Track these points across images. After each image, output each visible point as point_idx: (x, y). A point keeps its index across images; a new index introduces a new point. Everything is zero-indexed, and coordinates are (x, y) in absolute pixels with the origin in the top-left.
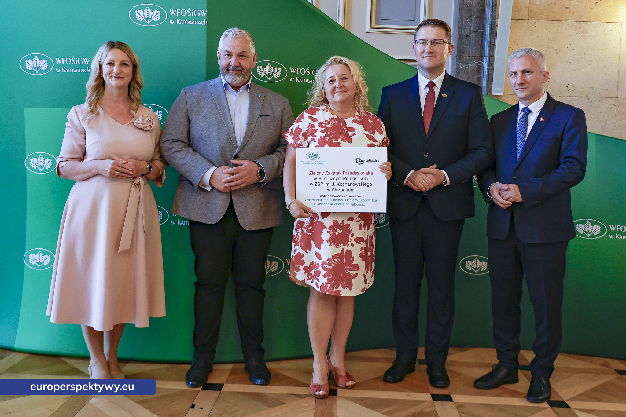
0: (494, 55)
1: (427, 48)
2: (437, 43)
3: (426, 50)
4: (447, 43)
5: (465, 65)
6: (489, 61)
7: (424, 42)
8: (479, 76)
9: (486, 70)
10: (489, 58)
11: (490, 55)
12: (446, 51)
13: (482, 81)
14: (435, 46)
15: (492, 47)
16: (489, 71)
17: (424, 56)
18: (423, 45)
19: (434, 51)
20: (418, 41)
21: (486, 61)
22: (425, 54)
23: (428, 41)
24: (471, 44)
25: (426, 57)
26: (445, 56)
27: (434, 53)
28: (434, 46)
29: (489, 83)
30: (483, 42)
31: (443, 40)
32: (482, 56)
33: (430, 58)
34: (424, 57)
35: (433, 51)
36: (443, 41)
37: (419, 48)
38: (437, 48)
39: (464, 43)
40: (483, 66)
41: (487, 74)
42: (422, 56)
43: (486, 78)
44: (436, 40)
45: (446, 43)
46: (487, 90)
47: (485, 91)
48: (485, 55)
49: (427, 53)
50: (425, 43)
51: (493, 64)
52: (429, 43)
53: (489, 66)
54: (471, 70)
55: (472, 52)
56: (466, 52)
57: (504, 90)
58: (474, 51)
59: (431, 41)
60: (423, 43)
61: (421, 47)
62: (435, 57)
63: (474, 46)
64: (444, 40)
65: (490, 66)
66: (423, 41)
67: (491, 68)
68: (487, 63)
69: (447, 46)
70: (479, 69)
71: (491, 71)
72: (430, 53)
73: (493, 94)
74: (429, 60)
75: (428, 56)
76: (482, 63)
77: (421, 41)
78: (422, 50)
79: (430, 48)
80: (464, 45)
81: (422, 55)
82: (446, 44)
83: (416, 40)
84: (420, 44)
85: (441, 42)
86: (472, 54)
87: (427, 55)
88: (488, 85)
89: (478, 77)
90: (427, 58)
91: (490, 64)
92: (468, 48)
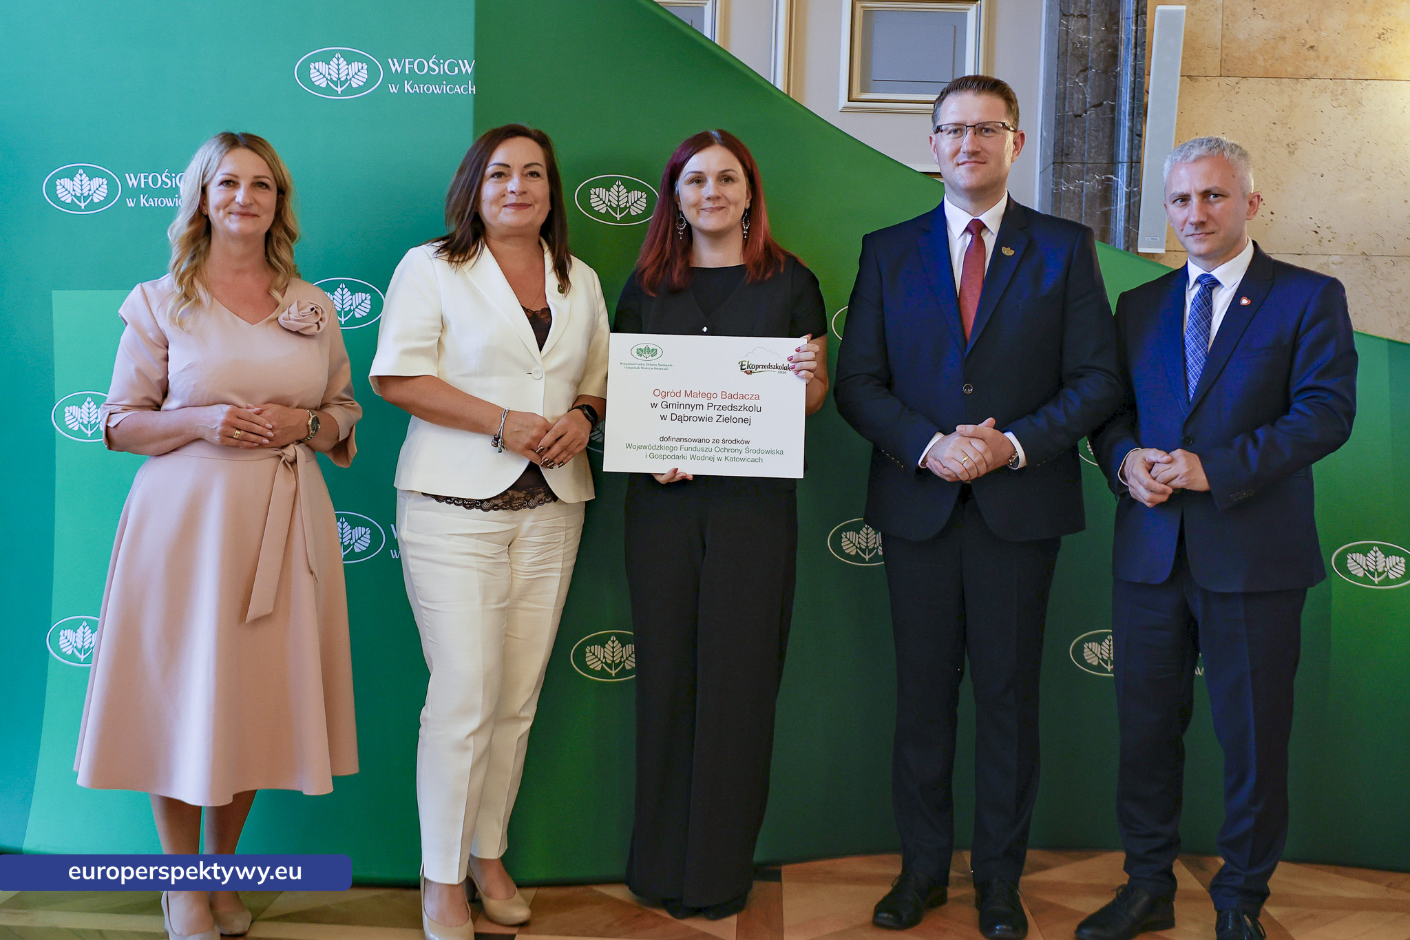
0: (1140, 158)
1: (966, 142)
2: (987, 130)
3: (965, 148)
4: (1012, 129)
5: (1074, 184)
6: (1129, 174)
7: (958, 129)
8: (1107, 208)
9: (1124, 195)
10: (1130, 167)
11: (1132, 158)
12: (1010, 147)
13: (1114, 220)
14: (983, 138)
15: (1137, 142)
16: (1130, 196)
17: (960, 162)
18: (957, 136)
19: (982, 149)
20: (943, 128)
21: (1122, 175)
22: (962, 158)
23: (967, 127)
24: (1086, 135)
25: (963, 164)
26: (1008, 161)
27: (982, 154)
28: (981, 138)
29: (1131, 224)
30: (1114, 130)
31: (1002, 123)
32: (1113, 163)
33: (974, 165)
34: (959, 165)
35: (979, 150)
36: (1001, 126)
37: (946, 142)
38: (988, 142)
39: (1070, 132)
40: (1116, 185)
41: (1125, 206)
42: (955, 161)
43: (1123, 214)
44: (984, 123)
45: (1009, 129)
46: (1126, 242)
47: (1122, 243)
48: (1120, 160)
49: (966, 155)
50: (959, 131)
51: (1139, 181)
52: (970, 131)
53: (1130, 186)
54: (1086, 194)
55: (1088, 155)
56: (1075, 153)
57: (1167, 242)
58: (1093, 150)
59: (974, 126)
60: (955, 131)
61: (950, 141)
62: (985, 163)
63: (1093, 138)
64: (1004, 124)
65: (1132, 185)
66: (955, 127)
67: (1135, 189)
68: (1125, 180)
69: (1010, 136)
70: (1107, 192)
71: (1136, 196)
72: (974, 153)
73: (1140, 250)
74: (972, 170)
75: (970, 160)
76: (1114, 178)
77: (951, 128)
78: (954, 148)
79: (972, 141)
80: (1070, 138)
81: (955, 159)
82: (1009, 132)
83: (938, 124)
84: (950, 133)
85: (998, 127)
86: (1090, 157)
87: (966, 160)
88: (1127, 230)
89: (1106, 211)
90: (967, 165)
91: (1132, 181)
92: (1080, 144)
